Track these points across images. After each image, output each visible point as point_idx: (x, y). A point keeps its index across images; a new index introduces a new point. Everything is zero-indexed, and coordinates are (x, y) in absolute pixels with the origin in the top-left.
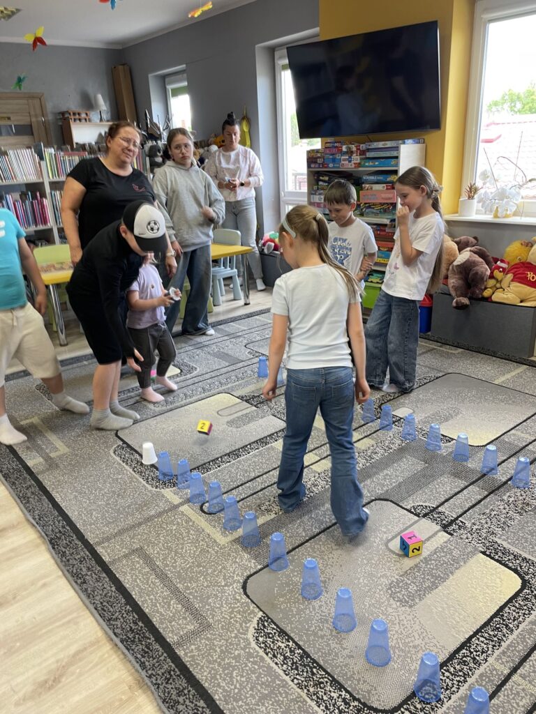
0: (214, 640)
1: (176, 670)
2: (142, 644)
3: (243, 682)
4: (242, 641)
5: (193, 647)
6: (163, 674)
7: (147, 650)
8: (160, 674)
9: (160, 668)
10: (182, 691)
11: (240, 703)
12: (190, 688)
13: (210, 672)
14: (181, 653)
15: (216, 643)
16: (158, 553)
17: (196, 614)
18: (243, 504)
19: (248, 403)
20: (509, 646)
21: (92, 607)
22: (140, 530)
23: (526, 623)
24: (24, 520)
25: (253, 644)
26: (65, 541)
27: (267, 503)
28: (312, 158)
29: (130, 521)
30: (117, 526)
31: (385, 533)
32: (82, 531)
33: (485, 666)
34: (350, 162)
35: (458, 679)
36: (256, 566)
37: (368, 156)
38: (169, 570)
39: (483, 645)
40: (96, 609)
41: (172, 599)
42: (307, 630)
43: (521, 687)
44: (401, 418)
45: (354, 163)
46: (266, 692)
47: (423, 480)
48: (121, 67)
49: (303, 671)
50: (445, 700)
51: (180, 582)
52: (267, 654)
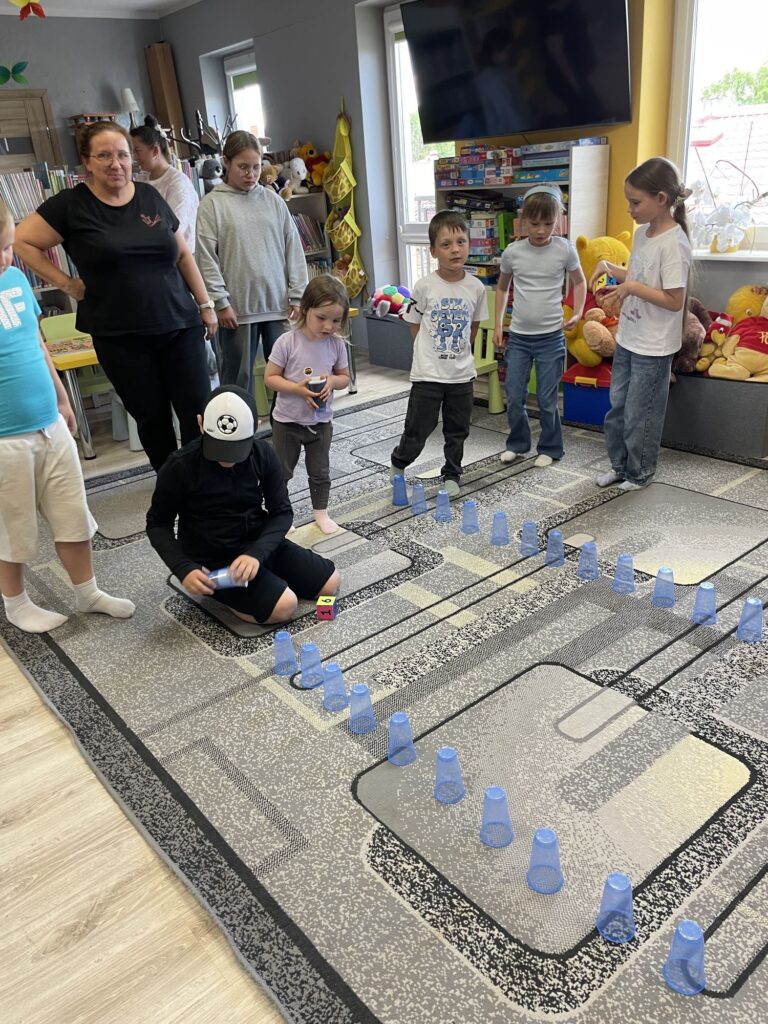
0: (311, 862)
1: (259, 905)
2: (210, 871)
3: (354, 920)
4: (351, 864)
5: (282, 873)
6: (240, 912)
7: (217, 879)
8: (237, 911)
9: (237, 904)
10: (268, 934)
11: (350, 948)
12: (279, 930)
13: (306, 907)
14: (265, 882)
15: (315, 867)
16: (231, 745)
17: (285, 828)
18: (351, 675)
19: (356, 533)
20: (732, 862)
21: (138, 822)
22: (205, 714)
23: (757, 830)
24: (40, 704)
25: (368, 867)
26: (98, 732)
27: (385, 673)
28: (442, 171)
29: (190, 702)
30: (172, 709)
31: (554, 709)
32: (122, 717)
33: (697, 891)
34: (498, 175)
35: (659, 909)
36: (369, 760)
37: (524, 166)
38: (247, 768)
39: (694, 862)
40: (144, 824)
41: (251, 808)
42: (444, 846)
43: (749, 920)
44: (577, 549)
45: (505, 178)
46: (387, 932)
47: (608, 634)
48: (158, 47)
49: (438, 903)
50: (641, 940)
51: (263, 785)
52: (387, 880)
